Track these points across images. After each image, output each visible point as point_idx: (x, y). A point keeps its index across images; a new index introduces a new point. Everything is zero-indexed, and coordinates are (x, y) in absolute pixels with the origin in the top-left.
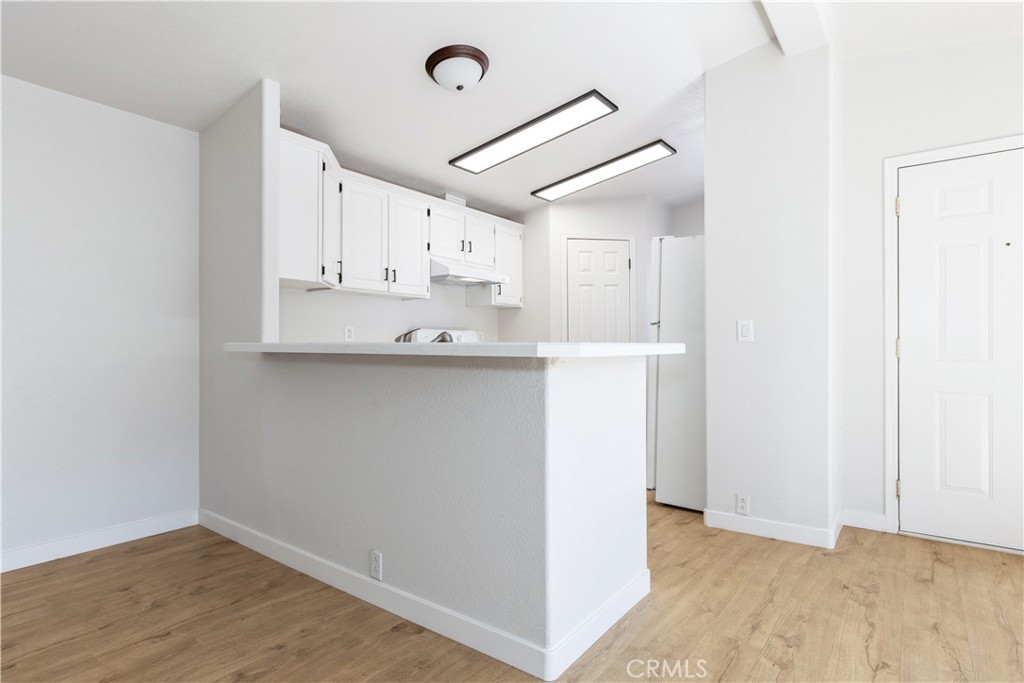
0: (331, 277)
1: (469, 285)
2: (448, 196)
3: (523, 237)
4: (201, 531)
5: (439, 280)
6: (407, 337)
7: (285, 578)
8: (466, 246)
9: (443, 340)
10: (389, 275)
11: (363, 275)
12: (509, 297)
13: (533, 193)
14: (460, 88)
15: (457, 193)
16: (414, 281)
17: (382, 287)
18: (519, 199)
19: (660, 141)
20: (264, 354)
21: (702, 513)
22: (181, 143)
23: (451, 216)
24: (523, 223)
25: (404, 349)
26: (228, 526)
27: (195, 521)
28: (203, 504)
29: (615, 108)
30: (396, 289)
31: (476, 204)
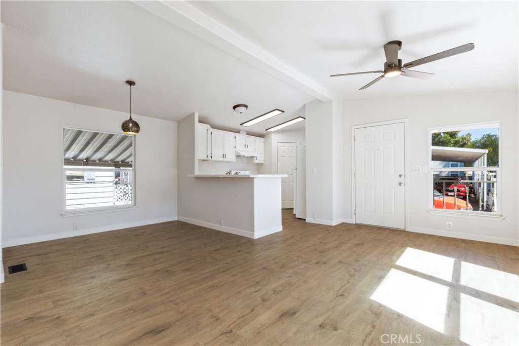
0: (209, 158)
1: (247, 157)
2: (241, 132)
3: (264, 142)
4: (178, 221)
5: (238, 156)
6: (230, 172)
8: (246, 146)
9: (237, 173)
10: (224, 156)
11: (217, 156)
12: (260, 160)
13: (266, 130)
16: (231, 157)
17: (222, 159)
18: (262, 131)
19: (300, 117)
20: (196, 177)
21: (305, 220)
22: (172, 125)
23: (242, 138)
24: (264, 138)
25: (228, 176)
26: (184, 219)
27: (176, 219)
28: (178, 215)
29: (284, 112)
30: (226, 159)
31: (249, 134)
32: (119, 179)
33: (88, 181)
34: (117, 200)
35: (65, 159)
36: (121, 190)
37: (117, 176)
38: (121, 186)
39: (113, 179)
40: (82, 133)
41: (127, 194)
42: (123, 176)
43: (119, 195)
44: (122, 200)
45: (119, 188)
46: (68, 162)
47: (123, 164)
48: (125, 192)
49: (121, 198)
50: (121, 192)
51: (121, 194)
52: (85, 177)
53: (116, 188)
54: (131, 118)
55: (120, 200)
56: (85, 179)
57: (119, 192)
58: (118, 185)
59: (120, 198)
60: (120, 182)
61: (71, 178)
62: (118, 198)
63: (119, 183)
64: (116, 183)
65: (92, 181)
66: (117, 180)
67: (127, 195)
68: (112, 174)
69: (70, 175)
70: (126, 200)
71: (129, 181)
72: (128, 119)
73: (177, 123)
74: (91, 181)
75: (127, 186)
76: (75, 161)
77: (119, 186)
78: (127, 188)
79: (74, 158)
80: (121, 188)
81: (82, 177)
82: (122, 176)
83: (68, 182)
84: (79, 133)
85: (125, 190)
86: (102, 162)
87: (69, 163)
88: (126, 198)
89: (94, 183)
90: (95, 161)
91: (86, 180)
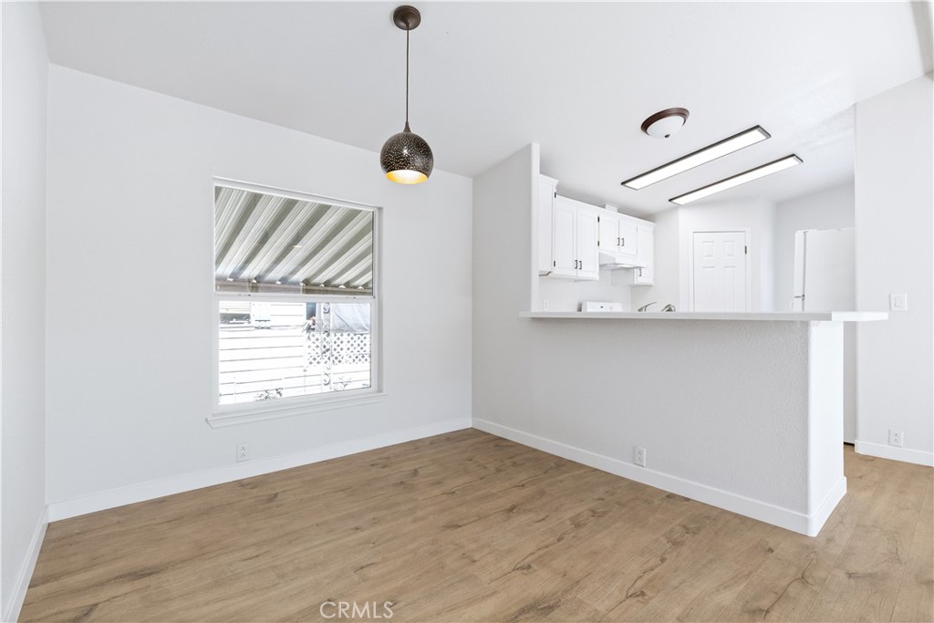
1: (614, 269)
2: (607, 206)
3: (655, 233)
5: (604, 266)
7: (561, 464)
8: (621, 242)
9: (670, 310)
10: (578, 265)
11: (564, 265)
12: (647, 276)
13: (670, 200)
14: (667, 136)
15: (613, 203)
17: (573, 273)
18: (659, 205)
19: (793, 155)
20: (533, 318)
21: (853, 445)
23: (611, 221)
24: (654, 222)
27: (470, 426)
29: (768, 135)
30: (581, 274)
32: (314, 321)
33: (258, 324)
34: (311, 363)
35: (219, 279)
36: (317, 343)
37: (311, 314)
38: (317, 336)
39: (303, 320)
40: (262, 199)
41: (328, 350)
42: (322, 314)
43: (313, 354)
44: (318, 363)
45: (313, 339)
46: (223, 284)
47: (329, 289)
48: (325, 347)
49: (318, 359)
50: (318, 346)
51: (317, 350)
52: (251, 316)
53: (309, 338)
54: (407, 128)
55: (315, 362)
56: (252, 319)
57: (313, 346)
58: (312, 333)
59: (314, 359)
60: (316, 326)
61: (227, 318)
62: (311, 360)
63: (314, 329)
64: (309, 329)
65: (264, 326)
66: (310, 322)
67: (328, 354)
68: (302, 309)
69: (226, 312)
70: (326, 362)
71: (331, 325)
72: (401, 130)
73: (471, 180)
74: (263, 324)
75: (329, 335)
76: (234, 284)
77: (313, 336)
78: (328, 339)
79: (234, 276)
80: (317, 339)
81: (247, 317)
82: (320, 315)
83: (222, 325)
84: (254, 200)
85: (324, 343)
86: (286, 286)
87: (225, 285)
88: (326, 359)
89: (268, 328)
90: (274, 282)
91: (254, 323)
